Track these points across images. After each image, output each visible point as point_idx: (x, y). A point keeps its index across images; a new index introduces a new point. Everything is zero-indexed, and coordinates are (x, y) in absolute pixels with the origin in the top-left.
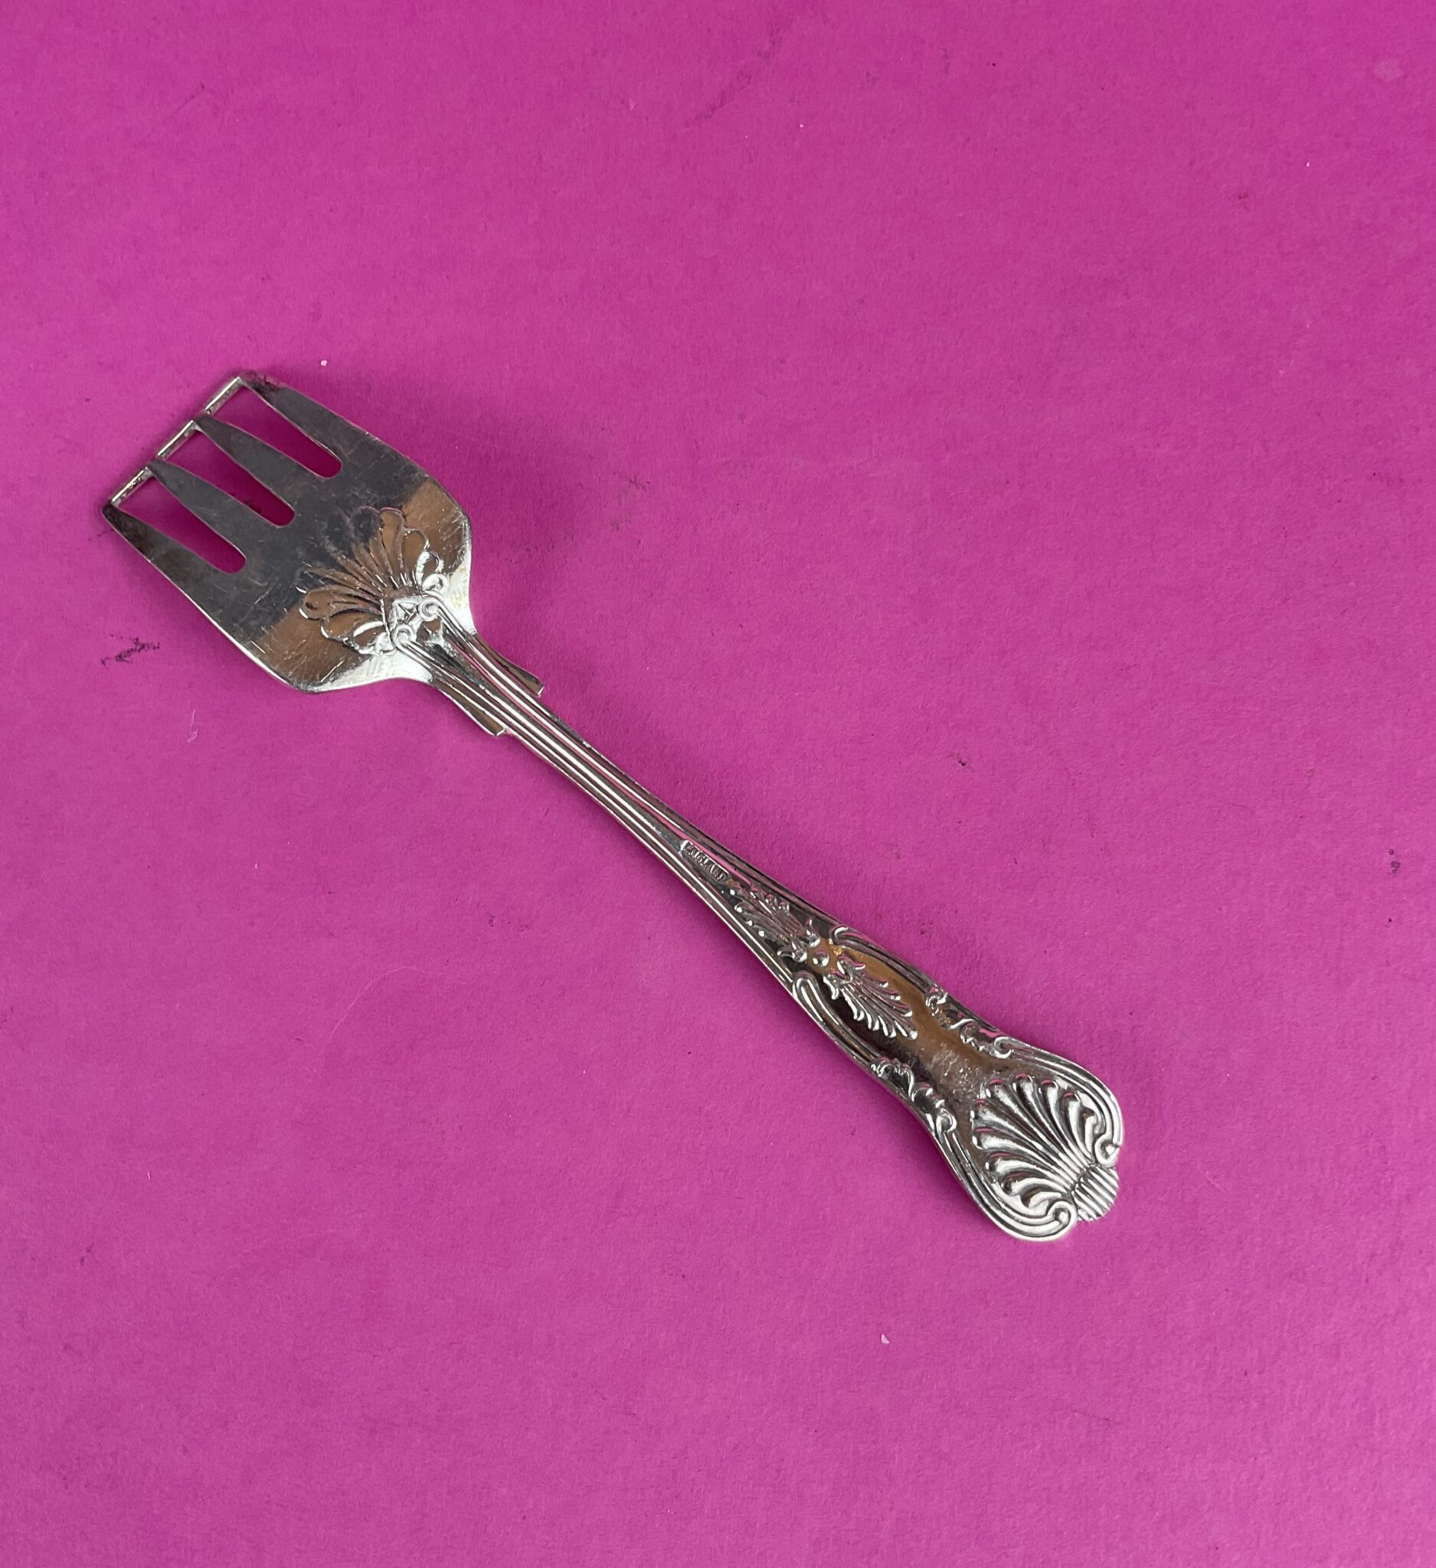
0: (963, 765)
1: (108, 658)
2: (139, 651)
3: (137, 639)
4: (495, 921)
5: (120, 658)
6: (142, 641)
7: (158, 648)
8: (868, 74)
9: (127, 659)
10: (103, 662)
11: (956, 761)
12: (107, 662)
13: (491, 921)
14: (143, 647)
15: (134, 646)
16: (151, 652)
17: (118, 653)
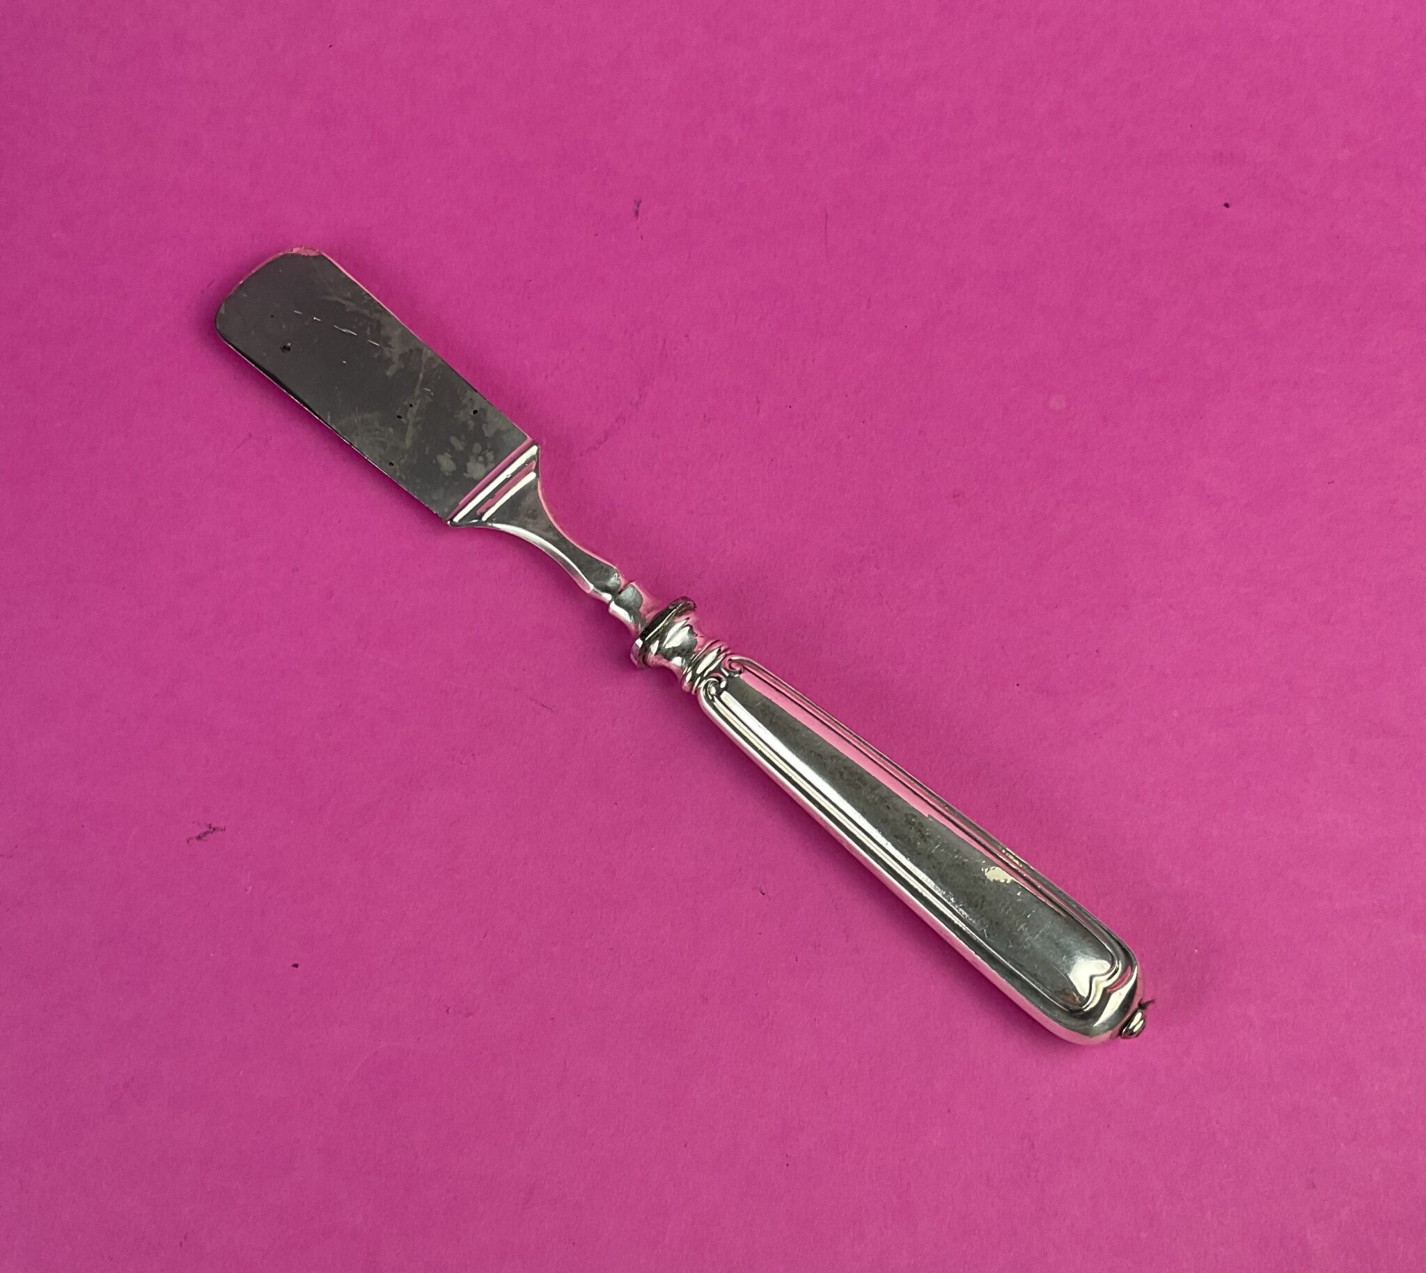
0: (763, 894)
1: (191, 838)
2: (212, 832)
3: (210, 825)
4: (450, 1011)
5: (199, 838)
6: (214, 826)
7: (224, 830)
8: (705, 416)
9: (204, 838)
10: (188, 842)
11: (759, 892)
12: (191, 842)
13: (447, 1011)
14: (214, 829)
15: (208, 830)
16: (220, 833)
17: (197, 835)
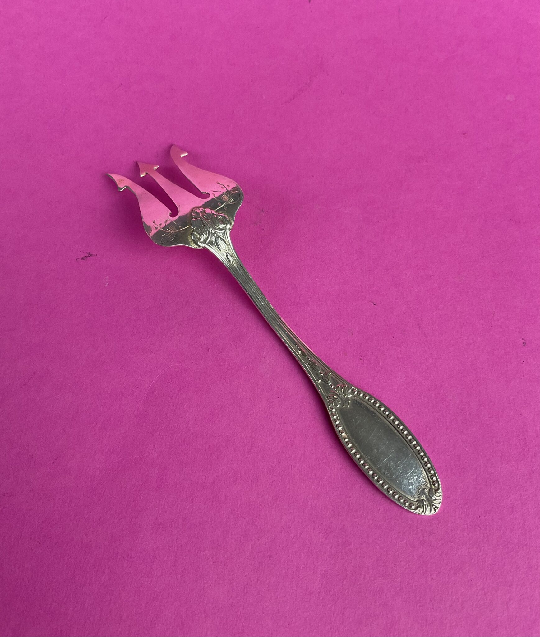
0: (375, 305)
2: (89, 256)
4: (210, 350)
6: (91, 253)
7: (96, 256)
9: (85, 259)
10: (77, 260)
11: (372, 304)
16: (94, 257)
17: (82, 257)
